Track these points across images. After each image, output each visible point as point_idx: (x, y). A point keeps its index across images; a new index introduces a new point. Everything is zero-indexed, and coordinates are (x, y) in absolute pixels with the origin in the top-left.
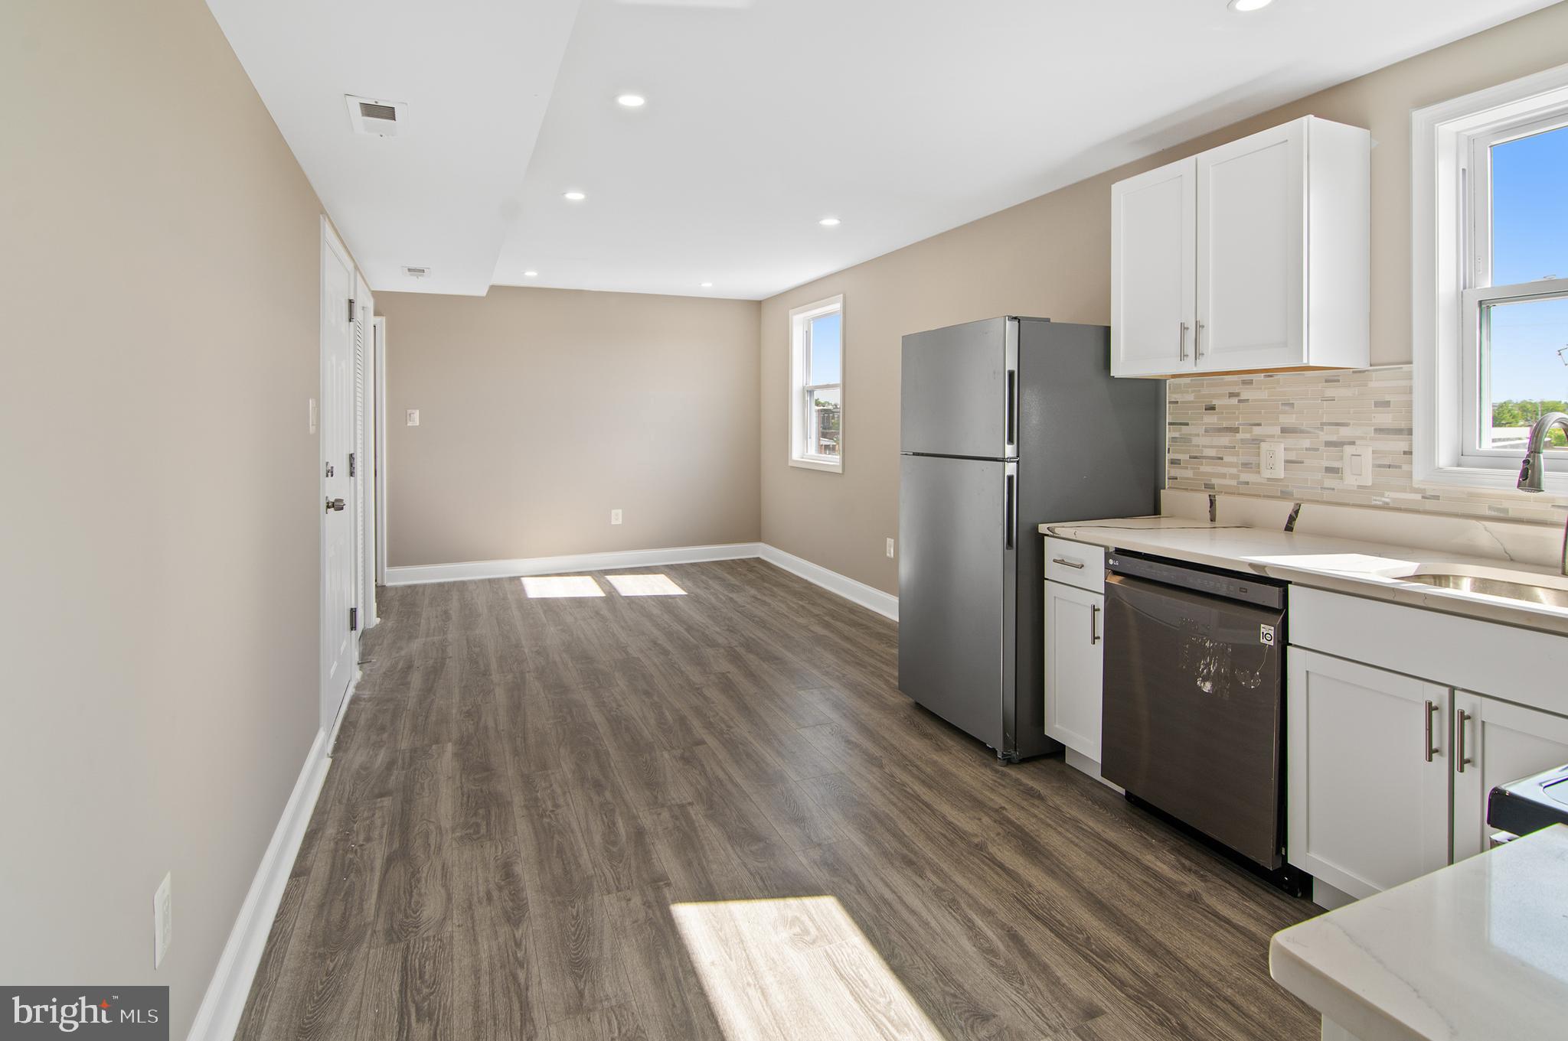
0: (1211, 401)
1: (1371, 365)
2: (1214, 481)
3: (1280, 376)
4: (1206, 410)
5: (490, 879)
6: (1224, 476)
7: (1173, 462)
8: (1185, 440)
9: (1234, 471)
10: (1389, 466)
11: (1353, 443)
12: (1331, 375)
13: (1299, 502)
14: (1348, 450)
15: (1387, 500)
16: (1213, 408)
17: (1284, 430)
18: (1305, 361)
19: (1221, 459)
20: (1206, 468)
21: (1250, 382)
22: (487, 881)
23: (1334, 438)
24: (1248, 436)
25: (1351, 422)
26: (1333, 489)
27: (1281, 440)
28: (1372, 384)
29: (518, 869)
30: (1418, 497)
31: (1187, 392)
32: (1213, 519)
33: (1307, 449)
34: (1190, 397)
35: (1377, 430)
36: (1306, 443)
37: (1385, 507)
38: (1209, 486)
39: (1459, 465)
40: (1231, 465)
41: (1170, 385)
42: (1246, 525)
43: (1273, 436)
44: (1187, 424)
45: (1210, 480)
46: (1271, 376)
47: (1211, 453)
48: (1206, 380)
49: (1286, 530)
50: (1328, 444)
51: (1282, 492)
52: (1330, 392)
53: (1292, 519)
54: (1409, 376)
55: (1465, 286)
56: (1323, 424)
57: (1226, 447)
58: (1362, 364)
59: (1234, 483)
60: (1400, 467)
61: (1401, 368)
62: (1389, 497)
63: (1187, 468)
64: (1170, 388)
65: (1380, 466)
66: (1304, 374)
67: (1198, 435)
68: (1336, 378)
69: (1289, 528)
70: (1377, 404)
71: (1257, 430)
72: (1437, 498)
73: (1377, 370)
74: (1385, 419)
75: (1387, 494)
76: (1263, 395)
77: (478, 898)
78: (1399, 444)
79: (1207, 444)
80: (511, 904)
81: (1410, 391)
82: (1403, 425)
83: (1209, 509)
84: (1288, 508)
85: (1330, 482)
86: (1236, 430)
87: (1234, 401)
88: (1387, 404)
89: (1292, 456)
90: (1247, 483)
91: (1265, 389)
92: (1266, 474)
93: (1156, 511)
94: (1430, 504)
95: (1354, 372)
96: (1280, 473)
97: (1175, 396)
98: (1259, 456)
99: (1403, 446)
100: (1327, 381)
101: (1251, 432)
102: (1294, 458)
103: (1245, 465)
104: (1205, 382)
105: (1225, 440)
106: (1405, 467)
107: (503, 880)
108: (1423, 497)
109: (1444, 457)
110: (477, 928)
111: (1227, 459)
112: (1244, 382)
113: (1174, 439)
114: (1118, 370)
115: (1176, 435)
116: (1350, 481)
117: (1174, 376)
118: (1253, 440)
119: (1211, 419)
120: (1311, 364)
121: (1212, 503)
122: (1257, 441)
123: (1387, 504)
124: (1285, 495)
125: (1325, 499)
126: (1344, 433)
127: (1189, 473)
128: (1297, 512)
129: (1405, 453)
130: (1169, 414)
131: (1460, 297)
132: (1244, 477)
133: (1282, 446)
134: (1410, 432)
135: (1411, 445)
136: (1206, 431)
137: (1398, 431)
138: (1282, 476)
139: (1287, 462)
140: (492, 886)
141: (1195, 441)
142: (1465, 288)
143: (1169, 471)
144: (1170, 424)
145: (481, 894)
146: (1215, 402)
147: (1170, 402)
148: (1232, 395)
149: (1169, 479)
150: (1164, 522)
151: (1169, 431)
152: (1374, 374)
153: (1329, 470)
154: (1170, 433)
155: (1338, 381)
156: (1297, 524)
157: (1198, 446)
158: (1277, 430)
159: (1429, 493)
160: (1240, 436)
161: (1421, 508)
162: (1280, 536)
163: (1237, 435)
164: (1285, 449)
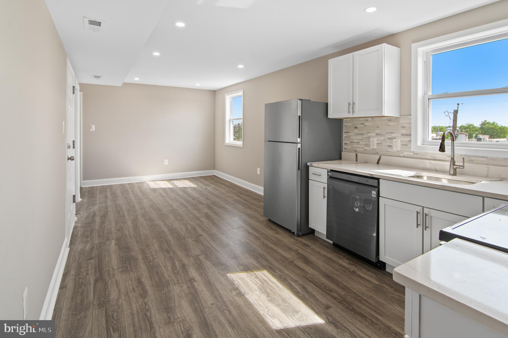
0: (356, 126)
1: (400, 116)
2: (357, 149)
3: (375, 118)
4: (355, 128)
5: (134, 284)
6: (360, 148)
7: (345, 144)
8: (349, 137)
9: (362, 146)
10: (405, 145)
11: (395, 138)
12: (390, 119)
13: (381, 155)
14: (394, 140)
15: (405, 155)
16: (356, 128)
17: (377, 134)
18: (383, 114)
19: (359, 143)
20: (354, 146)
21: (367, 120)
22: (132, 284)
23: (390, 137)
24: (366, 136)
25: (395, 132)
26: (390, 152)
27: (376, 137)
28: (400, 121)
29: (143, 280)
30: (413, 154)
31: (349, 123)
32: (357, 161)
33: (383, 140)
34: (350, 124)
35: (402, 135)
36: (383, 138)
37: (404, 157)
38: (355, 151)
39: (423, 145)
40: (362, 145)
41: (344, 121)
42: (366, 162)
43: (374, 136)
44: (349, 132)
45: (356, 149)
46: (373, 119)
47: (356, 141)
48: (355, 119)
49: (377, 163)
50: (389, 138)
51: (376, 152)
52: (389, 124)
53: (379, 160)
54: (410, 119)
55: (425, 94)
56: (387, 133)
57: (360, 139)
58: (397, 116)
59: (362, 150)
60: (408, 145)
61: (408, 117)
62: (405, 154)
63: (349, 145)
64: (344, 122)
65: (403, 145)
66: (382, 118)
67: (352, 136)
68: (391, 119)
69: (378, 163)
70: (402, 127)
71: (369, 134)
72: (417, 154)
73: (402, 117)
74: (404, 131)
75: (404, 153)
76: (371, 124)
77: (130, 291)
78: (407, 139)
79: (355, 138)
80: (142, 291)
81: (410, 123)
82: (409, 133)
83: (356, 158)
84: (377, 157)
85: (389, 149)
86: (363, 134)
87: (363, 126)
88: (404, 127)
89: (379, 142)
90: (366, 150)
91: (371, 122)
92: (372, 147)
93: (340, 158)
94: (416, 156)
95: (396, 118)
96: (375, 147)
97: (345, 124)
98: (370, 142)
99: (409, 139)
100: (388, 120)
101: (368, 135)
102: (379, 143)
103: (365, 145)
104: (354, 120)
105: (360, 137)
106: (409, 145)
107: (138, 284)
108: (414, 154)
109: (419, 143)
110: (131, 300)
111: (361, 143)
112: (366, 120)
113: (345, 137)
114: (331, 116)
115: (346, 136)
116: (395, 149)
117: (346, 118)
118: (368, 137)
119: (356, 131)
120: (385, 115)
121: (356, 156)
122: (369, 138)
123: (404, 156)
124: (377, 153)
125: (388, 154)
126: (393, 135)
127: (350, 147)
128: (380, 158)
129: (409, 141)
130: (344, 129)
131: (424, 97)
132: (366, 148)
134: (410, 135)
135: (411, 139)
136: (355, 134)
137: (407, 135)
138: (376, 148)
139: (377, 144)
140: (134, 286)
141: (352, 137)
142: (425, 95)
143: (344, 146)
144: (344, 132)
145: (131, 289)
146: (357, 126)
147: (344, 126)
148: (362, 124)
149: (344, 149)
150: (343, 162)
151: (344, 134)
152: (401, 118)
153: (389, 146)
154: (344, 135)
155: (391, 120)
156: (380, 162)
157: (352, 139)
158: (374, 134)
159: (415, 153)
160: (364, 136)
161: (413, 157)
162: (376, 165)
163: (363, 136)
164: (377, 140)
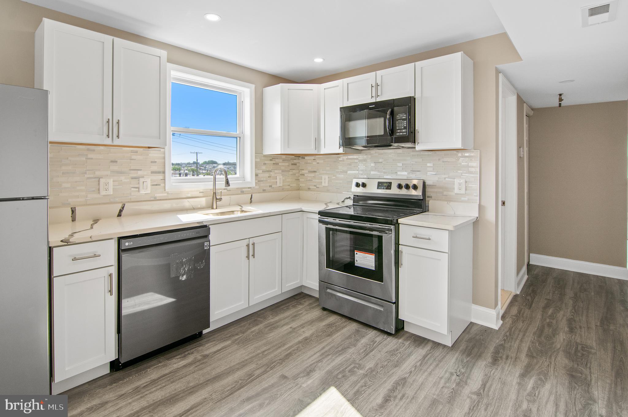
6: (76, 197)
9: (84, 193)
10: (156, 185)
11: (143, 177)
13: (123, 204)
14: (141, 180)
17: (114, 173)
19: (74, 188)
21: (94, 150)
23: (136, 175)
25: (142, 169)
26: (137, 196)
27: (112, 177)
28: (150, 155)
32: (73, 220)
33: (123, 181)
35: (152, 172)
36: (123, 178)
37: (156, 200)
42: (97, 219)
43: (107, 175)
49: (118, 216)
50: (133, 178)
51: (113, 200)
52: (134, 157)
53: (121, 211)
54: (164, 153)
56: (131, 170)
57: (78, 182)
59: (86, 200)
60: (160, 185)
61: (160, 150)
62: (157, 196)
65: (153, 185)
66: (122, 149)
69: (119, 215)
70: (152, 162)
71: (98, 173)
74: (155, 168)
75: (155, 195)
76: (100, 156)
78: (161, 177)
79: (64, 181)
81: (164, 158)
82: (161, 170)
83: (71, 215)
84: (119, 206)
87: (84, 159)
88: (155, 162)
89: (117, 184)
91: (102, 154)
92: (103, 193)
96: (110, 192)
98: (99, 185)
100: (132, 152)
101: (93, 174)
106: (162, 185)
111: (78, 188)
112: (89, 150)
116: (143, 192)
118: (95, 178)
121: (73, 211)
122: (98, 178)
123: (156, 198)
124: (115, 202)
125: (133, 200)
126: (140, 173)
128: (123, 208)
129: (161, 180)
132: (90, 196)
133: (112, 180)
134: (164, 172)
135: (165, 177)
136: (63, 173)
137: (159, 172)
138: (112, 193)
139: (114, 187)
141: (56, 179)
148: (82, 155)
152: (151, 151)
153: (133, 188)
155: (137, 153)
156: (123, 213)
157: (58, 182)
158: (109, 173)
159: (173, 193)
160: (87, 176)
161: (167, 198)
162: (116, 219)
163: (85, 175)
164: (113, 181)
